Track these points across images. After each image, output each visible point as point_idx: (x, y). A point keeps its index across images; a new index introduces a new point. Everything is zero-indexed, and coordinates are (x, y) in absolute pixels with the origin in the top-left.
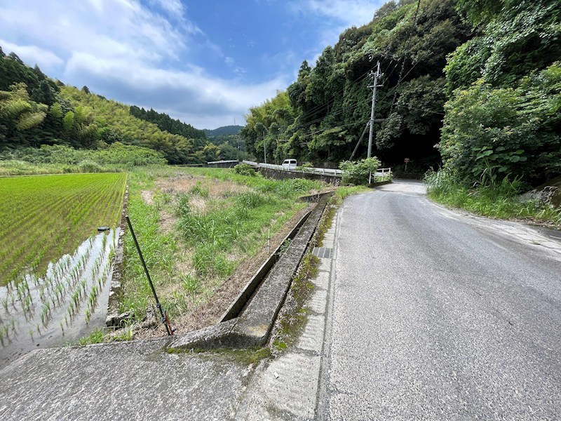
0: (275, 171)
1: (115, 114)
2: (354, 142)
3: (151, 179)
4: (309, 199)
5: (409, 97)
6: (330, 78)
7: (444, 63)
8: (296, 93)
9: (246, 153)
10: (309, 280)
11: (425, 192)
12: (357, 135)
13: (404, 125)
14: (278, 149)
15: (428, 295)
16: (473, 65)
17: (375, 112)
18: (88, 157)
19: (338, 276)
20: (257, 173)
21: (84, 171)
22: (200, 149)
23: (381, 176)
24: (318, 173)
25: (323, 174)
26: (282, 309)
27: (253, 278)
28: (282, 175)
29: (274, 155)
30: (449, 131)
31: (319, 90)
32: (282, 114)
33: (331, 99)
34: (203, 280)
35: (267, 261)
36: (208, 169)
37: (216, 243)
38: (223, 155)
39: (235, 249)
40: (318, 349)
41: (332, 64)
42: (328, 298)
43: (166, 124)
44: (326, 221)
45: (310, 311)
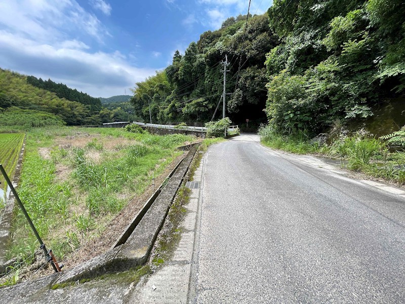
0: (159, 129)
1: (11, 82)
2: (214, 108)
3: (49, 137)
4: (184, 148)
5: (246, 78)
6: (195, 64)
7: (265, 59)
8: (171, 72)
9: (136, 116)
10: (183, 206)
11: (259, 140)
12: (215, 104)
13: (244, 97)
14: (160, 114)
15: (263, 206)
16: (281, 61)
17: (226, 89)
19: (204, 201)
20: (145, 131)
22: (96, 114)
23: (232, 131)
24: (190, 130)
25: (194, 130)
26: (161, 232)
27: (141, 210)
28: (163, 132)
29: (157, 117)
30: (270, 101)
31: (188, 72)
32: (162, 87)
33: (197, 79)
34: (96, 218)
35: (152, 197)
36: (103, 128)
37: (108, 186)
38: (117, 118)
39: (126, 190)
40: (189, 259)
41: (196, 54)
42: (197, 218)
44: (196, 162)
45: (183, 230)
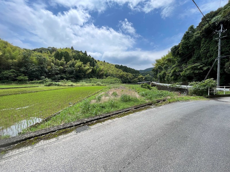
6: (192, 40)
8: (175, 50)
14: (167, 77)
22: (136, 78)
29: (165, 79)
31: (185, 47)
32: (169, 60)
36: (137, 85)
38: (146, 79)
43: (125, 69)
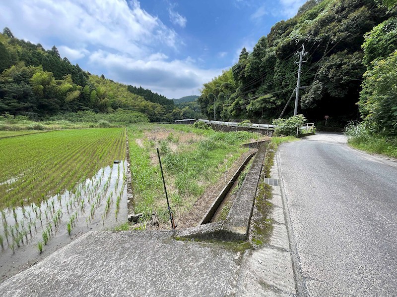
0: (222, 126)
1: (119, 91)
2: (283, 105)
3: (141, 131)
4: (250, 145)
5: (329, 68)
6: (264, 59)
7: (362, 41)
8: (238, 71)
9: (201, 114)
11: (346, 141)
12: (285, 99)
13: (325, 91)
14: (224, 111)
16: (390, 40)
17: (300, 83)
18: (103, 118)
20: (209, 128)
21: (101, 127)
22: (170, 112)
23: (306, 129)
24: (254, 127)
25: (258, 128)
28: (228, 129)
29: (221, 115)
30: (367, 93)
31: (255, 68)
32: (227, 86)
33: (265, 74)
36: (175, 125)
38: (185, 116)
41: (265, 48)
43: (149, 96)
44: (269, 160)
